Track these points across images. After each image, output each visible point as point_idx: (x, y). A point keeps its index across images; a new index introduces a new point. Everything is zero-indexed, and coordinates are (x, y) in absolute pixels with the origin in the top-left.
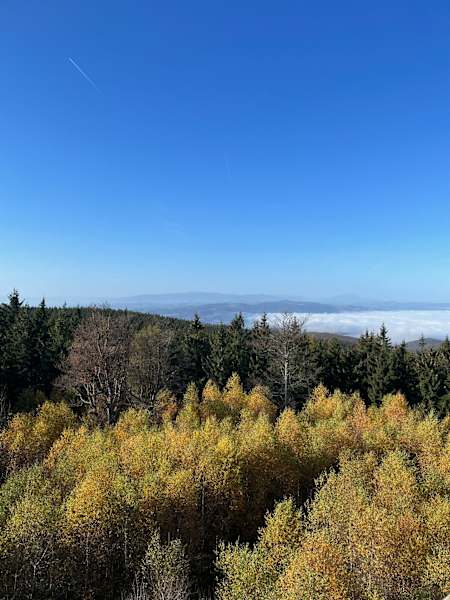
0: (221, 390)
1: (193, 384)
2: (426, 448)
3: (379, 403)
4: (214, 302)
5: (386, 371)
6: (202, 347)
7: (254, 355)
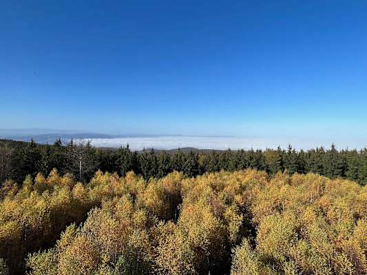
0: (46, 177)
1: (29, 175)
2: (139, 191)
3: (125, 176)
4: (49, 133)
5: (128, 162)
6: (37, 156)
7: (66, 159)
